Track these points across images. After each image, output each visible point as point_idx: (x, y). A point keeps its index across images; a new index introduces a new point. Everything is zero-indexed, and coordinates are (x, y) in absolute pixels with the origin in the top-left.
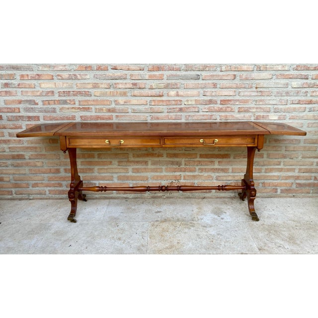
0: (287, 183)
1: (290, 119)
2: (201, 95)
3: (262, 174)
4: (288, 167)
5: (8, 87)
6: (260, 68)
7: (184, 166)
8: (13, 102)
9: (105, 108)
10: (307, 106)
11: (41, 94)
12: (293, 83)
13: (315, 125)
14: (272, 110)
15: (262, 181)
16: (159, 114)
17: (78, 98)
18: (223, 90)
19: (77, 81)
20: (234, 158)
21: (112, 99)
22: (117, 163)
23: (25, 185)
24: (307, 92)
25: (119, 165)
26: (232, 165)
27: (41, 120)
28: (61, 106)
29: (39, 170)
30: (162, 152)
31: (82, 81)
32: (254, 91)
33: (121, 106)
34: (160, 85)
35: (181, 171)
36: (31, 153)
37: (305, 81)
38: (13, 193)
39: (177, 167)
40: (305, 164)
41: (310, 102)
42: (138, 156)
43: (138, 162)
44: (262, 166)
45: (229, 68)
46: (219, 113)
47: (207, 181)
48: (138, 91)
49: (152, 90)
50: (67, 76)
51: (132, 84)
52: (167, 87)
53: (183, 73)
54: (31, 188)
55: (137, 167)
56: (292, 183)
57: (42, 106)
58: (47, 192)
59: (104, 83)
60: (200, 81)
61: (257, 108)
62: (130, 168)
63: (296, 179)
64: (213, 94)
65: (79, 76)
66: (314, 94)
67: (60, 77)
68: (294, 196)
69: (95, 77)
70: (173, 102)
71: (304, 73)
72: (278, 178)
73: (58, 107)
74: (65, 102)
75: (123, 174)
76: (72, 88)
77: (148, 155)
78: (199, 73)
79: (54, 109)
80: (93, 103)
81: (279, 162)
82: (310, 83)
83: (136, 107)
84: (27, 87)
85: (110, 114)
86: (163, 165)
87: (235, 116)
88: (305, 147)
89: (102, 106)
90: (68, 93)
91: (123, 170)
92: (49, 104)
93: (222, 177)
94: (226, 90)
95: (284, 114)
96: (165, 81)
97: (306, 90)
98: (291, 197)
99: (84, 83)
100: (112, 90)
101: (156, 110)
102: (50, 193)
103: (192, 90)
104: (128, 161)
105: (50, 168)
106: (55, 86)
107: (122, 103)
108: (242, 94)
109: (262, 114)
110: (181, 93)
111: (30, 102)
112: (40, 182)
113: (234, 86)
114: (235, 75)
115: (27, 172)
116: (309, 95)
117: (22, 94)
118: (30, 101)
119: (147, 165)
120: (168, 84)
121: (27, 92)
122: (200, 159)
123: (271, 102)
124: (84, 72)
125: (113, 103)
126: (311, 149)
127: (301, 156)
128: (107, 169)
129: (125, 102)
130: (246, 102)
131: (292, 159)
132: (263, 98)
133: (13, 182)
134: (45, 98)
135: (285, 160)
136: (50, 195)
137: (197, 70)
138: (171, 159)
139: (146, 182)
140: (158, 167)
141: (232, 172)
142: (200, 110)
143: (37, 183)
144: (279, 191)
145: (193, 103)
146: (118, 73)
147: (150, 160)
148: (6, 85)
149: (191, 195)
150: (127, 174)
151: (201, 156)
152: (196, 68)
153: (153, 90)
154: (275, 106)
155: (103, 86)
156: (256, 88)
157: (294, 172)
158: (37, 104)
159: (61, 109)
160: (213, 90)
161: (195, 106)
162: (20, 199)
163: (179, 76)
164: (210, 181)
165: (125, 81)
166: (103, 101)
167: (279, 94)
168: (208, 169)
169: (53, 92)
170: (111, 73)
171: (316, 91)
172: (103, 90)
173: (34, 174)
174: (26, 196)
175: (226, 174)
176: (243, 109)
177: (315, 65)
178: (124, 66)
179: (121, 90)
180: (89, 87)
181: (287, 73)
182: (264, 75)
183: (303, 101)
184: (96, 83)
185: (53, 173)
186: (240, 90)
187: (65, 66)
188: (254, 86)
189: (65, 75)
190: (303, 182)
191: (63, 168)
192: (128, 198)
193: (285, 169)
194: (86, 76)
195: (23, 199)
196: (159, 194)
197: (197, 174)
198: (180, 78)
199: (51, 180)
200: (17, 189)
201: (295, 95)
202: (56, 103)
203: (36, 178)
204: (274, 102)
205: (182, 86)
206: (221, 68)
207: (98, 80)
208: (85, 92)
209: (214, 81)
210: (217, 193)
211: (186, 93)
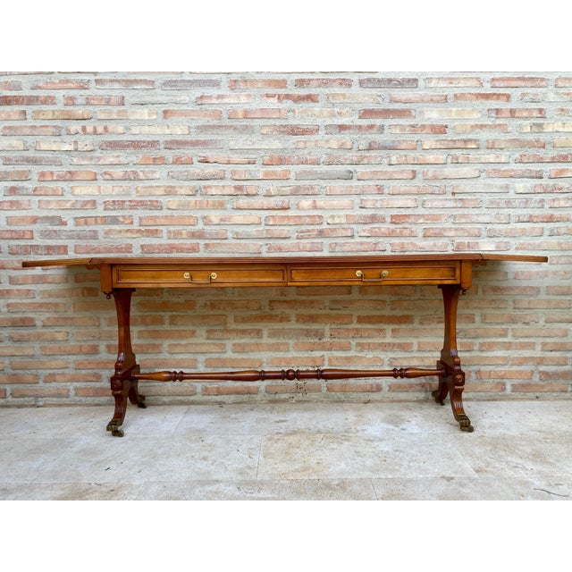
0: (522, 372)
1: (517, 249)
2: (357, 207)
3: (474, 354)
4: (521, 340)
5: (15, 194)
6: (457, 159)
7: (329, 340)
8: (23, 219)
9: (185, 230)
10: (544, 225)
11: (73, 205)
12: (517, 185)
13: (563, 260)
14: (484, 233)
15: (476, 368)
16: (282, 241)
17: (138, 213)
18: (393, 197)
19: (140, 184)
20: (421, 323)
21: (199, 214)
22: (204, 334)
23: (30, 378)
24: (542, 201)
25: (208, 338)
26: (417, 337)
27: (70, 253)
28: (107, 228)
29: (60, 348)
30: (288, 311)
31: (147, 183)
32: (450, 200)
33: (215, 227)
34: (284, 189)
35: (323, 349)
36: (48, 315)
37: (538, 181)
38: (8, 394)
39: (317, 340)
40: (552, 335)
41: (550, 219)
42: (244, 320)
43: (243, 332)
44: (473, 338)
45: (404, 158)
46: (389, 239)
48: (245, 201)
49: (270, 198)
50: (122, 174)
51: (235, 187)
52: (296, 192)
53: (324, 168)
54: (41, 384)
55: (242, 341)
56: (532, 372)
57: (73, 228)
58: (72, 393)
60: (354, 183)
61: (456, 230)
62: (229, 344)
63: (538, 364)
64: (378, 205)
65: (141, 174)
66: (556, 204)
67: (108, 177)
68: (537, 397)
69: (170, 176)
70: (308, 220)
71: (535, 167)
72: (506, 360)
73: (101, 229)
74: (115, 220)
75: (217, 356)
76: (129, 195)
77: (261, 318)
78: (351, 168)
79: (95, 232)
80: (163, 221)
81: (503, 330)
82: (547, 185)
83: (240, 229)
84: (51, 193)
85: (194, 241)
86: (291, 338)
87: (418, 244)
88: (549, 301)
89: (181, 228)
90: (120, 205)
91: (216, 348)
92: (86, 223)
93: (400, 361)
94: (400, 197)
95: (506, 240)
96: (292, 182)
97: (540, 196)
98: (533, 399)
99: (149, 187)
100: (199, 198)
101: (277, 233)
102: (76, 395)
103: (339, 198)
104: (227, 331)
105: (79, 344)
106: (99, 191)
107: (216, 220)
108: (428, 204)
109: (466, 240)
110: (320, 203)
111: (51, 220)
112: (60, 371)
113: (414, 190)
114: (414, 172)
115: (38, 352)
116: (546, 206)
117: (39, 207)
118: (53, 217)
119: (261, 337)
120: (298, 188)
121: (49, 202)
122: (358, 326)
123: (481, 219)
124: (152, 168)
125: (200, 221)
126: (562, 306)
127: (543, 319)
128: (186, 345)
129: (221, 220)
130: (435, 218)
131: (528, 324)
132: (466, 211)
133: (9, 371)
134: (80, 214)
135: (515, 326)
136: (77, 398)
137: (348, 162)
138: (304, 327)
140: (281, 340)
141: (418, 350)
142: (355, 234)
143: (54, 374)
144: (509, 387)
145: (343, 220)
146: (209, 169)
147: (266, 328)
148: (13, 190)
149: (343, 397)
150: (223, 356)
151: (361, 320)
152: (346, 160)
153: (272, 199)
154: (489, 226)
155: (183, 191)
156: (453, 194)
157: (534, 349)
159: (107, 233)
160: (378, 197)
161: (346, 226)
162: (20, 406)
163: (316, 173)
165: (222, 183)
166: (183, 217)
167: (494, 205)
168: (374, 344)
169: (94, 202)
170: (197, 168)
171: (558, 199)
172: (182, 198)
173: (49, 355)
174: (31, 400)
175: (407, 355)
176: (431, 231)
177: (552, 153)
178: (222, 156)
179: (216, 199)
180: (158, 193)
181: (505, 167)
182: (466, 171)
183: (537, 217)
184: (171, 187)
185: (86, 354)
186: (425, 198)
187: (118, 156)
188: (449, 190)
189: (118, 172)
190: (552, 369)
191: (105, 343)
192: (224, 403)
193: (516, 343)
194: (155, 175)
195: (26, 406)
196: (283, 396)
197: (354, 354)
198: (319, 176)
199: (81, 367)
200: (16, 386)
201: (522, 205)
202: (99, 220)
203: (53, 364)
204: (487, 219)
205: (322, 190)
206: (390, 160)
207: (175, 180)
208: (150, 201)
209: (379, 182)
210: (393, 391)
211: (330, 202)
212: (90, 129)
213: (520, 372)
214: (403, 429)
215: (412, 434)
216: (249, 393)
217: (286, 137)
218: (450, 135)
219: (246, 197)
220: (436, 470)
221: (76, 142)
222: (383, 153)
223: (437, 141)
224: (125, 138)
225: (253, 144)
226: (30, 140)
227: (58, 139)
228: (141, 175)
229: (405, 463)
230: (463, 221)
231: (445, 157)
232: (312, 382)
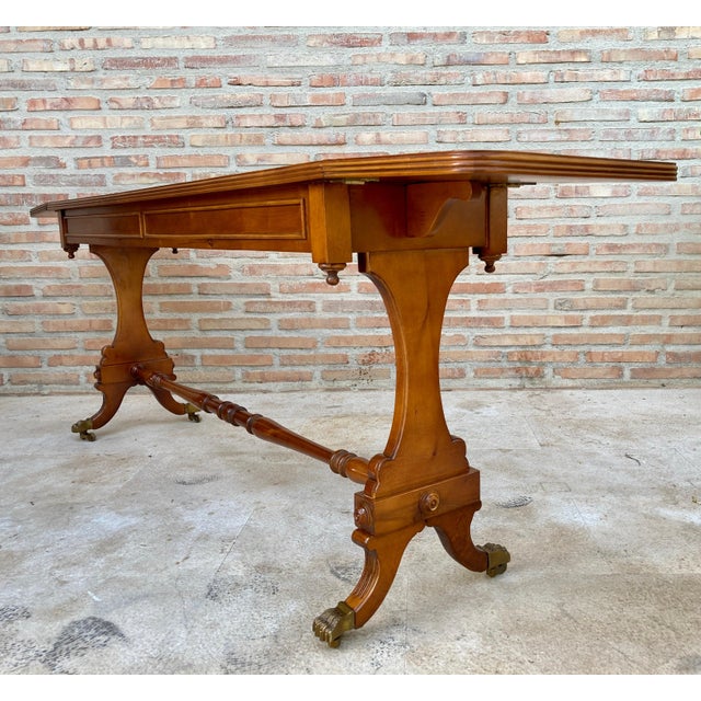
0: (645, 353)
1: (639, 195)
2: (432, 142)
3: (583, 330)
4: (644, 313)
6: (562, 77)
8: (11, 161)
9: (214, 173)
11: (72, 142)
12: (640, 111)
15: (585, 349)
17: (157, 152)
18: (483, 127)
19: (153, 113)
20: (515, 292)
21: (231, 152)
22: (243, 306)
23: (31, 361)
24: (673, 131)
25: (247, 312)
26: (509, 310)
28: (116, 171)
29: (65, 323)
31: (164, 113)
32: (552, 131)
34: (339, 118)
36: (49, 282)
37: (667, 106)
38: (6, 380)
40: (683, 306)
41: (683, 155)
43: (291, 304)
44: (582, 310)
45: (492, 76)
47: (453, 349)
48: (289, 134)
49: (320, 131)
50: (132, 101)
51: (275, 116)
53: (390, 90)
54: (45, 368)
55: (290, 315)
56: (658, 353)
57: (74, 172)
58: (82, 378)
59: (212, 117)
60: (429, 109)
62: (274, 319)
63: (665, 343)
64: (460, 138)
65: (157, 101)
66: (690, 135)
67: (115, 105)
68: (663, 385)
69: (194, 103)
71: (664, 87)
72: (624, 340)
73: (109, 172)
74: (126, 162)
75: (259, 333)
76: (142, 128)
77: (314, 287)
78: (424, 90)
79: (102, 176)
80: (186, 162)
81: (621, 300)
82: (679, 111)
84: (43, 127)
86: (351, 312)
88: (680, 263)
89: (208, 170)
90: (132, 141)
91: (258, 323)
92: (90, 166)
93: (488, 339)
94: (487, 128)
95: (626, 183)
96: (348, 109)
97: (671, 125)
98: (657, 388)
99: (167, 118)
100: (229, 131)
102: (87, 381)
103: (410, 129)
104: (270, 302)
105: (89, 318)
106: (105, 123)
107: (252, 161)
108: (524, 137)
109: (574, 184)
110: (385, 136)
111: (46, 161)
112: (67, 352)
113: (506, 118)
114: (506, 94)
115: (38, 328)
116: (678, 138)
117: (31, 145)
118: (49, 158)
119: (314, 311)
120: (357, 116)
121: (42, 138)
124: (170, 93)
125: (233, 161)
126: (696, 268)
127: (673, 285)
128: (220, 320)
129: (259, 159)
131: (653, 292)
132: (574, 146)
133: (6, 352)
134: (82, 153)
135: (637, 295)
137: (420, 82)
138: (369, 298)
139: (312, 353)
140: (340, 315)
141: (511, 326)
143: (60, 356)
144: (627, 373)
146: (243, 94)
147: (319, 299)
150: (267, 334)
152: (418, 79)
153: (324, 131)
155: (210, 123)
156: (557, 123)
157: (660, 324)
158: (63, 166)
159: (117, 178)
160: (460, 128)
162: (20, 395)
163: (380, 96)
164: (461, 349)
165: (259, 111)
166: (210, 157)
167: (610, 137)
168: (455, 319)
169: (99, 139)
170: (228, 93)
171: (694, 129)
172: (209, 132)
173: (53, 332)
174: (34, 388)
175: (497, 332)
177: (687, 67)
178: (258, 76)
179: (251, 132)
180: (178, 126)
181: (626, 87)
182: (574, 92)
183: (666, 152)
184: (194, 117)
185: (97, 331)
186: (520, 129)
187: (126, 79)
188: (552, 117)
189: (127, 99)
190: (683, 349)
192: (271, 392)
193: (637, 317)
194: (173, 102)
195: (28, 395)
196: (344, 384)
198: (383, 101)
199: (92, 347)
200: (14, 371)
201: (646, 137)
202: (106, 163)
203: (59, 343)
205: (388, 119)
206: (474, 79)
207: (200, 109)
208: (170, 136)
209: (461, 109)
210: (480, 378)
211: (398, 135)
212: (89, 43)
213: (642, 354)
216: (301, 379)
217: (340, 50)
218: (553, 45)
219: (290, 130)
221: (72, 60)
222: (466, 69)
223: (536, 53)
224: (133, 54)
225: (297, 59)
226: (15, 58)
227: (50, 56)
228: (157, 103)
231: (545, 74)
232: (379, 367)
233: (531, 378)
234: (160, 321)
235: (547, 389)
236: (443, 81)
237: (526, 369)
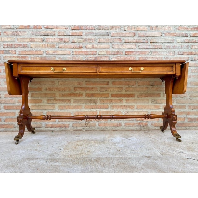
2: (111, 48)
6: (152, 28)
7: (99, 104)
10: (189, 56)
12: (177, 39)
13: (197, 71)
17: (19, 49)
18: (127, 44)
19: (18, 37)
20: (138, 97)
22: (46, 101)
24: (188, 46)
25: (47, 103)
26: (136, 103)
28: (4, 55)
30: (82, 92)
31: (22, 37)
32: (150, 45)
33: (50, 56)
34: (80, 40)
35: (97, 108)
37: (186, 38)
39: (94, 104)
40: (193, 102)
41: (191, 54)
42: (63, 96)
43: (62, 100)
44: (160, 104)
45: (130, 28)
48: (64, 44)
49: (74, 44)
51: (59, 39)
52: (85, 41)
53: (97, 31)
55: (62, 104)
56: (185, 118)
59: (38, 39)
60: (110, 37)
62: (57, 106)
63: (187, 115)
64: (120, 47)
65: (19, 33)
66: (193, 47)
67: (5, 34)
68: (187, 129)
69: (32, 34)
70: (90, 53)
71: (184, 32)
73: (2, 56)
74: (8, 52)
75: (51, 111)
76: (14, 41)
77: (71, 95)
78: (108, 31)
80: (29, 53)
82: (190, 39)
86: (83, 103)
88: (191, 88)
89: (36, 56)
90: (10, 45)
91: (51, 107)
93: (129, 113)
94: (129, 44)
96: (83, 37)
97: (187, 44)
98: (185, 130)
100: (44, 43)
101: (77, 58)
103: (104, 44)
104: (55, 100)
106: (2, 39)
107: (51, 53)
108: (141, 47)
110: (96, 46)
113: (135, 41)
114: (134, 33)
116: (190, 48)
119: (70, 103)
120: (86, 39)
122: (112, 98)
123: (162, 53)
124: (24, 30)
125: (44, 53)
128: (38, 106)
129: (53, 52)
130: (144, 53)
132: (156, 50)
135: (177, 99)
137: (107, 29)
138: (89, 98)
140: (79, 104)
141: (137, 109)
142: (110, 59)
145: (105, 53)
146: (49, 31)
147: (72, 99)
149: (105, 128)
150: (54, 111)
151: (113, 96)
152: (106, 28)
154: (166, 56)
155: (37, 40)
156: (151, 43)
157: (185, 108)
160: (120, 44)
161: (106, 56)
165: (54, 37)
166: (37, 51)
167: (168, 48)
168: (118, 106)
170: (44, 31)
171: (194, 45)
172: (37, 43)
175: (132, 111)
176: (142, 58)
177: (191, 26)
179: (51, 44)
180: (27, 41)
181: (172, 32)
182: (156, 33)
183: (186, 53)
184: (32, 38)
186: (139, 44)
187: (10, 25)
188: (149, 41)
189: (10, 32)
190: (193, 117)
191: (3, 105)
192: (55, 131)
193: (178, 106)
194: (25, 33)
196: (80, 128)
197: (110, 110)
198: (95, 34)
201: (180, 48)
202: (1, 52)
204: (165, 53)
205: (96, 40)
206: (124, 28)
207: (34, 36)
208: (23, 44)
209: (120, 37)
210: (126, 126)
211: (100, 45)
213: (180, 118)
214: (130, 140)
215: (133, 141)
216: (65, 127)
220: (143, 154)
228: (20, 33)
229: (129, 152)
230: (155, 54)
231: (147, 27)
232: (92, 122)
233: (144, 126)
234: (17, 106)
235: (149, 130)
236: (114, 29)
237: (142, 123)
